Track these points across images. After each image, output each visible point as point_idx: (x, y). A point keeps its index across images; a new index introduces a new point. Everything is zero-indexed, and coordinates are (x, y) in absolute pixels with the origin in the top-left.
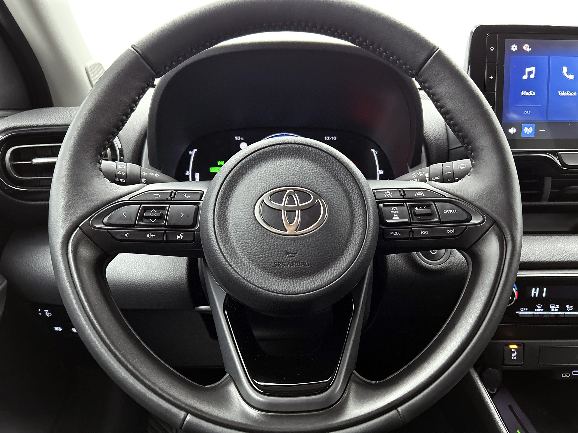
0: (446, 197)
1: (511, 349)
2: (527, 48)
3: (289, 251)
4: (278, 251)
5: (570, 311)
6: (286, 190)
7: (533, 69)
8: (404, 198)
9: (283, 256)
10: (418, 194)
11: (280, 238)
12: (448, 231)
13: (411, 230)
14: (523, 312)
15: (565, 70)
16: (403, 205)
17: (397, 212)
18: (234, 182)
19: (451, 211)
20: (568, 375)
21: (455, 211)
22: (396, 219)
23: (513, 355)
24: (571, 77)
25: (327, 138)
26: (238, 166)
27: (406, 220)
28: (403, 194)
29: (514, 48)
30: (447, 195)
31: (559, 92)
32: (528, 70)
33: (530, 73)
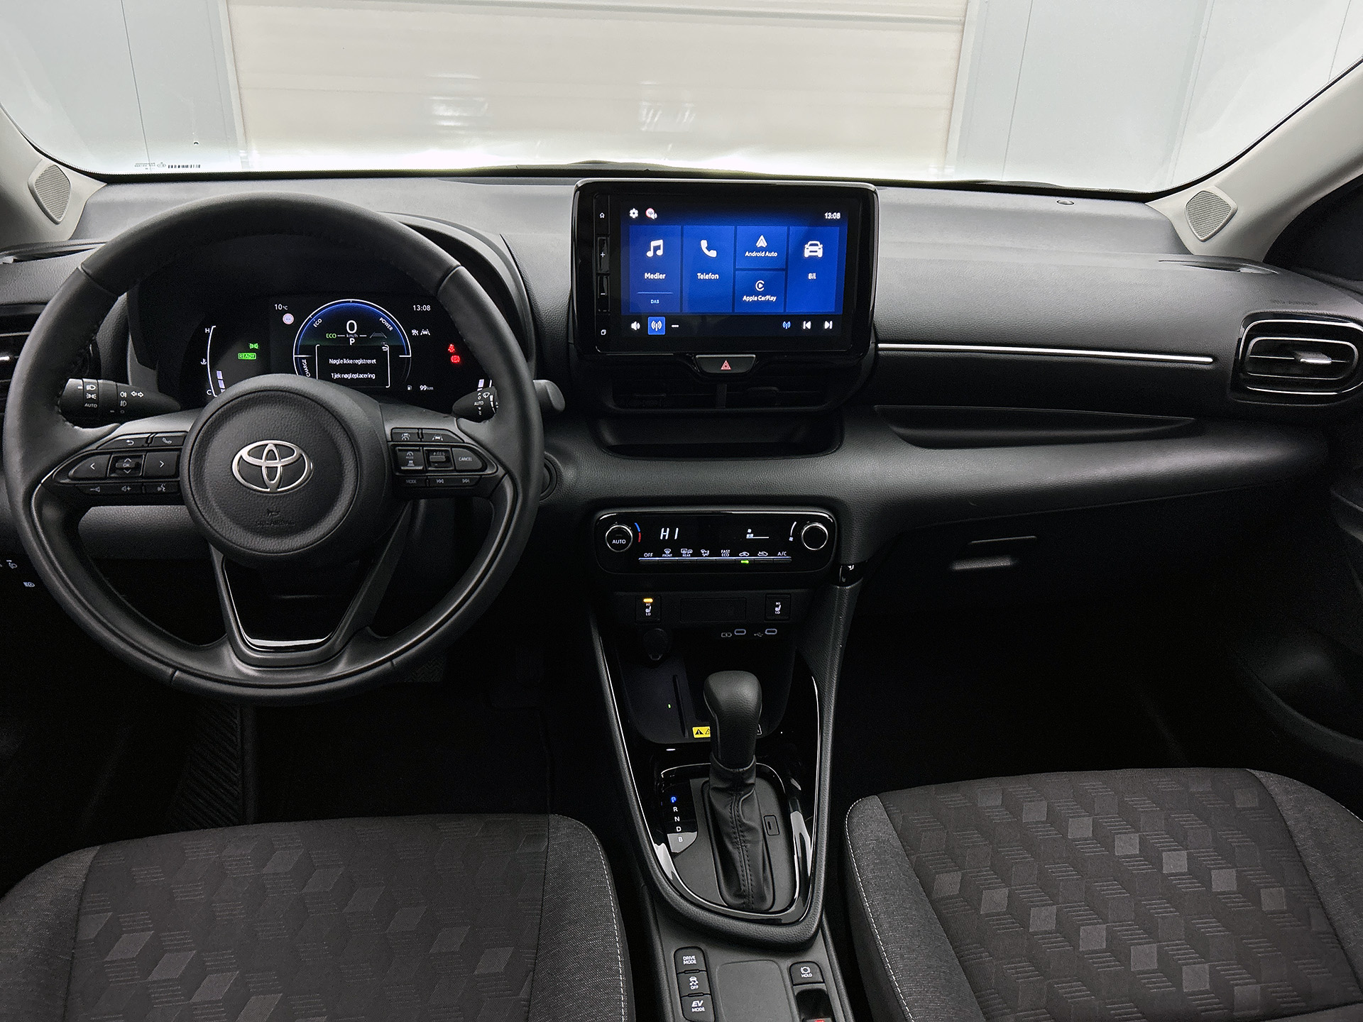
0: (465, 441)
1: (645, 603)
2: (651, 214)
3: (271, 510)
4: (259, 510)
5: (706, 556)
6: (267, 445)
7: (660, 242)
8: (421, 441)
9: (265, 515)
10: (436, 438)
11: (260, 496)
12: (464, 481)
13: (427, 479)
14: (648, 557)
15: (704, 244)
16: (419, 450)
17: (413, 458)
18: (211, 434)
19: (466, 459)
20: (729, 635)
21: (470, 459)
22: (411, 466)
23: (647, 611)
24: (713, 254)
25: (417, 308)
26: (214, 416)
27: (421, 468)
28: (421, 437)
29: (634, 213)
30: (466, 439)
31: (699, 274)
32: (654, 244)
33: (657, 248)
